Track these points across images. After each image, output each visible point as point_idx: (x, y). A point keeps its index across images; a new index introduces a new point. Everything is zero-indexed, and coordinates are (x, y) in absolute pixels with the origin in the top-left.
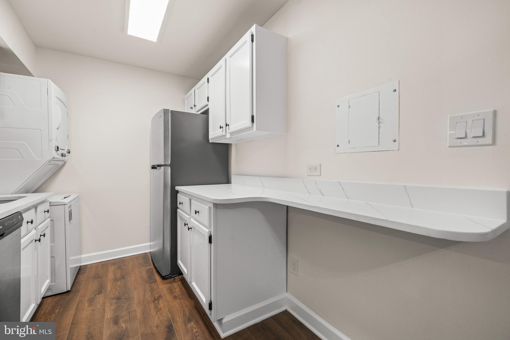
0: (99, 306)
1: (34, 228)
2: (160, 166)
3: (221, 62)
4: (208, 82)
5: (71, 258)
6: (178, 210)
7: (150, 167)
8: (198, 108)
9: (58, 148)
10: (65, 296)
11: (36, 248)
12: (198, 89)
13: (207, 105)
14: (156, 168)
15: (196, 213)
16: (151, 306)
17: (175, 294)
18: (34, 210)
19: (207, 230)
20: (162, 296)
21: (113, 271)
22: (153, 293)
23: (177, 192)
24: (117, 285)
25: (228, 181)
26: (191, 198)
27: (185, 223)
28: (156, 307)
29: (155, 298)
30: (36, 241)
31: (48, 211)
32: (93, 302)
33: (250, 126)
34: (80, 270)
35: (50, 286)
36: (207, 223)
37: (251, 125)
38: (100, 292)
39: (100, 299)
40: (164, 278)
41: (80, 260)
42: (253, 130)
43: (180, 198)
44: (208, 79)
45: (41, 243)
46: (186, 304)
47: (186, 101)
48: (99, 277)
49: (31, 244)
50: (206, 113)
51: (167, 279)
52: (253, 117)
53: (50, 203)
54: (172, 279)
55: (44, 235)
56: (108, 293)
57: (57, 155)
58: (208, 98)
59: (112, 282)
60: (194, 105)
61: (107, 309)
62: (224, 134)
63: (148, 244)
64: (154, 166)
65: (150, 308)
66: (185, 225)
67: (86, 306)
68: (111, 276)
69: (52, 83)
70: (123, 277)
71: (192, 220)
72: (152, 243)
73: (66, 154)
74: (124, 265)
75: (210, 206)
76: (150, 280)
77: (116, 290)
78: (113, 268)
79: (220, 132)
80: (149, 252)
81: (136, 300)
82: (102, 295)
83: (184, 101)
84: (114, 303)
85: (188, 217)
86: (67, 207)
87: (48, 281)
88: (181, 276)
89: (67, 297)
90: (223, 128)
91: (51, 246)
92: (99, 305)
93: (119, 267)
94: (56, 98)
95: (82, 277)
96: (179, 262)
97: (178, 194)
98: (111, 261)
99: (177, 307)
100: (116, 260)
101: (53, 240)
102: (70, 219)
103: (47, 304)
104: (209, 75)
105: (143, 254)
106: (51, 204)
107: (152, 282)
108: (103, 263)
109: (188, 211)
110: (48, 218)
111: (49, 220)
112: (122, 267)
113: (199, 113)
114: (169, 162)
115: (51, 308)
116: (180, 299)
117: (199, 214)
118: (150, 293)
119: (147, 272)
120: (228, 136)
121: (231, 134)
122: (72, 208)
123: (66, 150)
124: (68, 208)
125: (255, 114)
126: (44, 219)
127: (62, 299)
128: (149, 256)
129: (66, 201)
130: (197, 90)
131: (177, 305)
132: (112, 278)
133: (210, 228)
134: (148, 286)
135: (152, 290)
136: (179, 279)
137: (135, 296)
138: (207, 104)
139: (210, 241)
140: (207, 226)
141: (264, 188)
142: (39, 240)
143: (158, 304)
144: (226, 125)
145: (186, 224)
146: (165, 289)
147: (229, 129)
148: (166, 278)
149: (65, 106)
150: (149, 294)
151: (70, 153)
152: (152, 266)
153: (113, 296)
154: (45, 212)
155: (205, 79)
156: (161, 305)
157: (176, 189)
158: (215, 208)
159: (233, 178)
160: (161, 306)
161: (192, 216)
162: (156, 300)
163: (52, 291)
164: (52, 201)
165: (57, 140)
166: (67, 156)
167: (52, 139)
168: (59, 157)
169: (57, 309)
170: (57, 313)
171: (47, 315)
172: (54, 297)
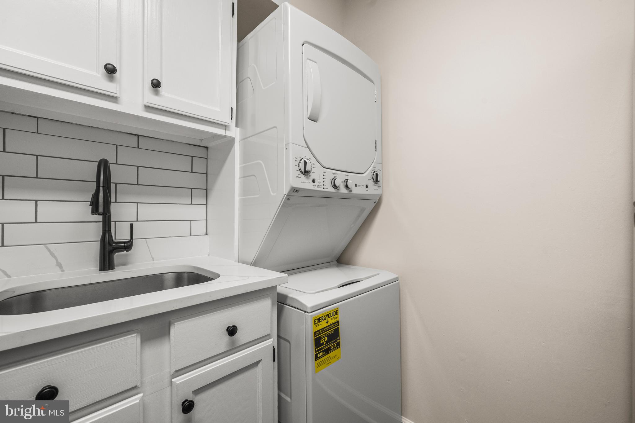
165: (308, 147)
166: (367, 187)
167: (289, 143)
168: (322, 189)
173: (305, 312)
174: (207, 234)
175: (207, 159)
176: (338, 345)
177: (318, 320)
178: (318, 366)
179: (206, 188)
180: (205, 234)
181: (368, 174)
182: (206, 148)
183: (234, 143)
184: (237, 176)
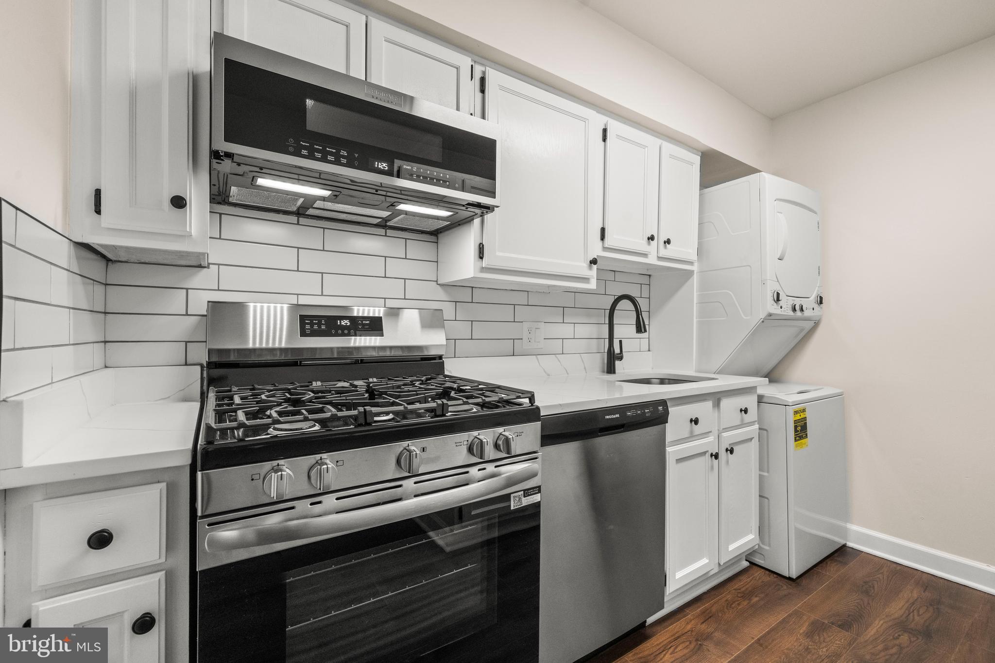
1: (711, 434)
9: (778, 294)
10: (783, 585)
11: (712, 468)
18: (711, 404)
21: (911, 601)
24: (897, 642)
30: (711, 455)
31: (747, 411)
32: (819, 635)
34: (841, 553)
35: (759, 548)
38: (845, 625)
39: (836, 638)
41: (847, 533)
48: (867, 592)
49: (698, 459)
55: (731, 451)
56: (861, 639)
57: (779, 309)
59: (890, 623)
67: (801, 631)
68: (898, 608)
69: (768, 176)
70: (926, 633)
73: (811, 306)
74: (951, 607)
77: (887, 650)
78: (915, 595)
82: (847, 634)
86: (791, 409)
87: (750, 537)
89: (785, 587)
91: (761, 476)
93: (934, 604)
94: (776, 201)
95: (833, 571)
98: (924, 574)
100: (941, 580)
101: (765, 468)
102: (800, 436)
103: (751, 578)
106: (763, 400)
108: (899, 568)
110: (753, 423)
111: (755, 427)
115: (750, 589)
124: (793, 413)
126: (737, 424)
127: (776, 586)
132: (896, 615)
142: (717, 457)
151: (822, 303)
163: (764, 560)
165: (778, 281)
166: (813, 309)
167: (767, 280)
168: (786, 313)
169: (756, 596)
170: (752, 602)
171: (739, 595)
172: (767, 572)
173: (786, 406)
174: (649, 351)
175: (649, 285)
176: (806, 436)
177: (796, 412)
178: (797, 446)
179: (648, 310)
180: (648, 350)
181: (813, 297)
182: (650, 276)
183: (694, 274)
184: (695, 302)
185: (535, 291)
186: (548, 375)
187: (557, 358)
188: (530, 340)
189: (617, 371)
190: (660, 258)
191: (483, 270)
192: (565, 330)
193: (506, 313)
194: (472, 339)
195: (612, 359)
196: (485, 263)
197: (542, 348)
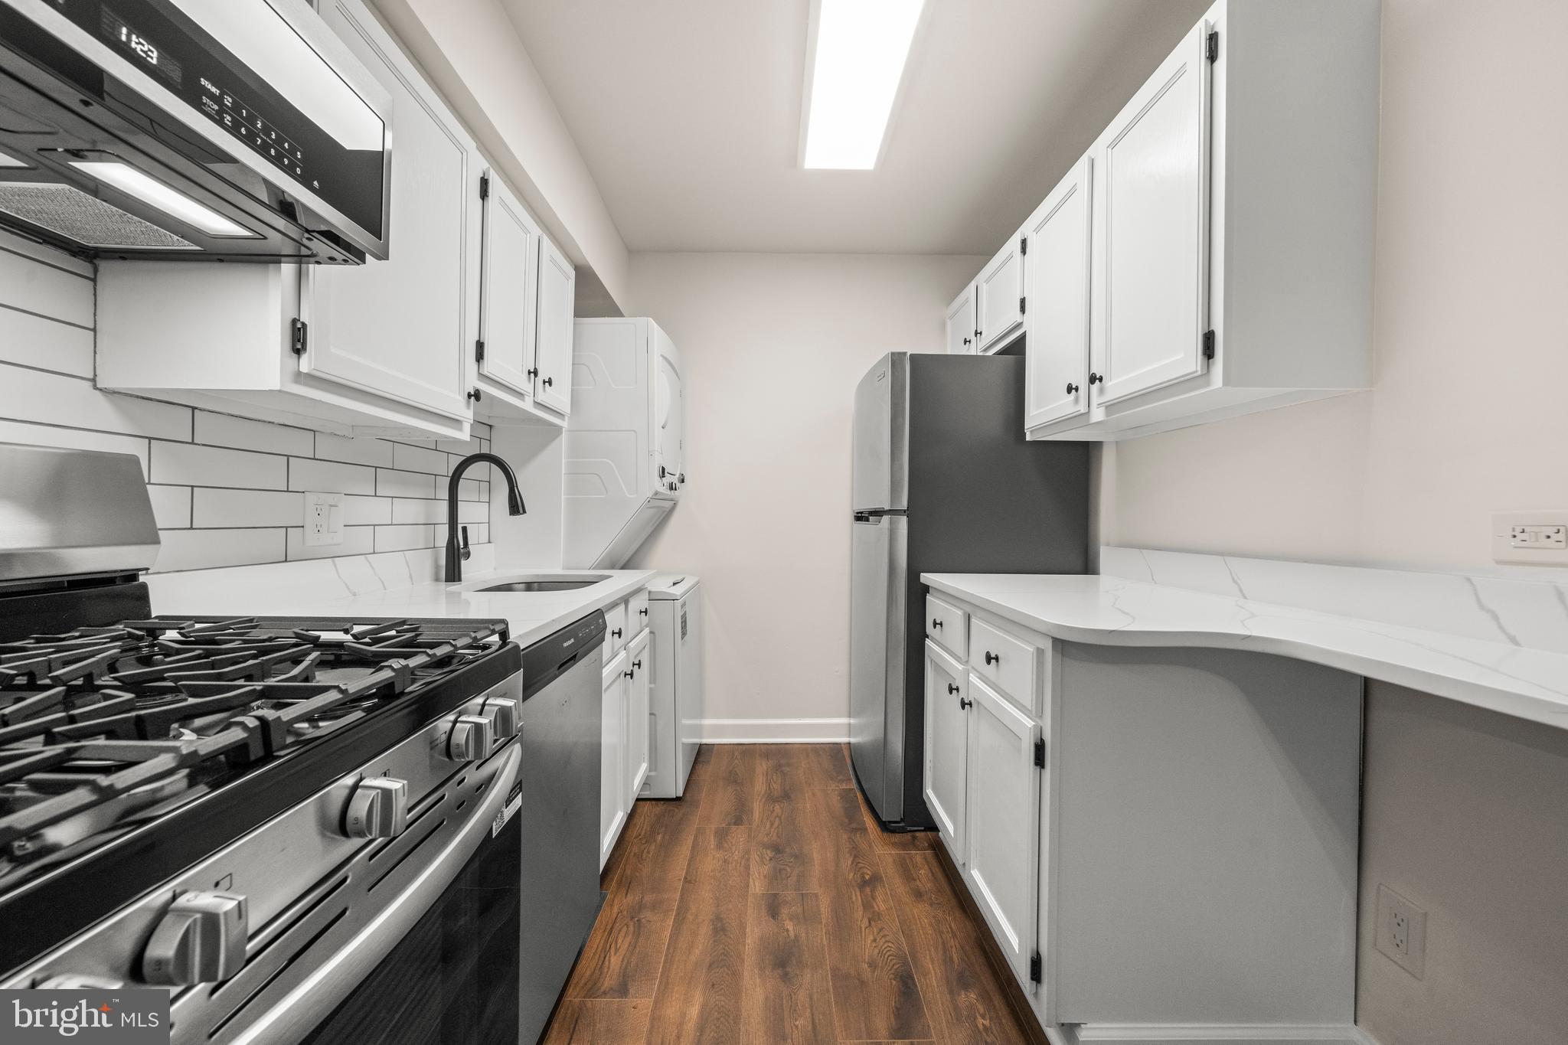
0: (737, 856)
1: (623, 648)
2: (878, 513)
3: (1078, 173)
4: (1024, 251)
5: (685, 722)
6: (928, 641)
7: (849, 517)
8: (988, 337)
9: (663, 469)
10: (674, 808)
11: (626, 692)
12: (987, 281)
13: (1019, 325)
14: (868, 520)
15: (989, 662)
16: (854, 898)
17: (918, 882)
18: (623, 606)
19: (1029, 723)
20: (882, 877)
21: (765, 773)
22: (859, 863)
23: (926, 589)
24: (774, 814)
25: (1087, 566)
26: (971, 611)
27: (950, 684)
28: (867, 906)
29: (864, 877)
30: (626, 674)
31: (646, 612)
32: (727, 842)
33: (1197, 371)
34: (701, 754)
35: (648, 777)
36: (1028, 698)
37: (1199, 368)
38: (738, 821)
39: (739, 837)
40: (885, 826)
41: (698, 730)
42: (1208, 384)
43: (935, 607)
44: (1024, 242)
45: (633, 682)
46: (950, 925)
47: (949, 323)
48: (735, 782)
49: (618, 681)
50: (1017, 349)
51: (893, 831)
52: (1209, 339)
53: (650, 592)
54: (908, 836)
55: (639, 665)
56: (754, 826)
57: (660, 486)
58: (1023, 301)
59: (763, 800)
60: (976, 331)
61: (754, 869)
62: (1082, 411)
63: (844, 720)
64: (861, 513)
65: (853, 902)
66: (951, 690)
67: (712, 846)
68: (760, 786)
69: (655, 324)
70: (786, 796)
71: (973, 678)
72: (852, 721)
73: (678, 485)
74: (788, 765)
75: (1041, 646)
76: (850, 823)
77: (772, 825)
78: (765, 767)
79: (1066, 406)
80: (845, 744)
81: (817, 867)
82: (742, 827)
83: (943, 326)
84: (768, 859)
85: (960, 668)
86: (678, 604)
87: (644, 766)
88: (934, 833)
89: (676, 810)
90: (1077, 389)
91: (651, 689)
92: (737, 852)
93: (778, 768)
94: (661, 358)
95: (706, 772)
96: (929, 793)
97: (928, 597)
98: (761, 746)
99: (924, 925)
100: (772, 746)
101: (653, 679)
102: (684, 634)
103: (644, 816)
104: (1027, 229)
105: (831, 746)
106: (652, 597)
107: (857, 830)
108: (744, 747)
109: (960, 650)
110: (646, 626)
111: (647, 630)
112: (783, 768)
113: (991, 353)
114: (904, 504)
115: (649, 827)
116: (931, 905)
117: (998, 665)
118: (852, 859)
119: (840, 795)
120: (1098, 415)
121: (1111, 407)
122: (687, 608)
123: (677, 476)
124: (680, 607)
125: (1218, 327)
126: (638, 629)
127: (669, 813)
128: (846, 753)
129: (677, 591)
130: (985, 284)
131: (926, 921)
132: (763, 792)
133: (1041, 717)
134: (845, 836)
135: (856, 854)
136: (927, 842)
137: (815, 855)
138: (1019, 321)
139: (1040, 760)
140: (1030, 709)
141: (1245, 598)
142: (631, 675)
143: (873, 898)
144: (1093, 379)
145: (955, 689)
146: (890, 860)
147: (1101, 391)
148: (892, 828)
149: (677, 375)
150: (850, 862)
151: (684, 482)
152: (854, 785)
153: (765, 839)
154: (641, 612)
155: (1014, 243)
156: (881, 905)
157: (922, 581)
158: (1060, 656)
159: (1106, 557)
160: (881, 909)
161: (973, 668)
162: (870, 883)
163: (650, 790)
164: (653, 589)
165: (663, 454)
167: (654, 451)
169: (658, 834)
170: (658, 842)
171: (643, 842)
172: (654, 802)
173: (674, 600)
174: (489, 542)
176: (688, 631)
180: (487, 541)
182: (491, 426)
183: (562, 433)
184: (563, 472)
185: (329, 431)
186: (354, 594)
187: (368, 561)
188: (319, 528)
189: (463, 576)
190: (537, 404)
191: (300, 377)
192: (377, 509)
193: (272, 473)
194: (191, 528)
195: (456, 557)
196: (306, 364)
197: (339, 544)
